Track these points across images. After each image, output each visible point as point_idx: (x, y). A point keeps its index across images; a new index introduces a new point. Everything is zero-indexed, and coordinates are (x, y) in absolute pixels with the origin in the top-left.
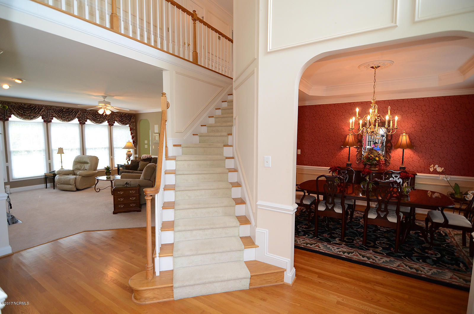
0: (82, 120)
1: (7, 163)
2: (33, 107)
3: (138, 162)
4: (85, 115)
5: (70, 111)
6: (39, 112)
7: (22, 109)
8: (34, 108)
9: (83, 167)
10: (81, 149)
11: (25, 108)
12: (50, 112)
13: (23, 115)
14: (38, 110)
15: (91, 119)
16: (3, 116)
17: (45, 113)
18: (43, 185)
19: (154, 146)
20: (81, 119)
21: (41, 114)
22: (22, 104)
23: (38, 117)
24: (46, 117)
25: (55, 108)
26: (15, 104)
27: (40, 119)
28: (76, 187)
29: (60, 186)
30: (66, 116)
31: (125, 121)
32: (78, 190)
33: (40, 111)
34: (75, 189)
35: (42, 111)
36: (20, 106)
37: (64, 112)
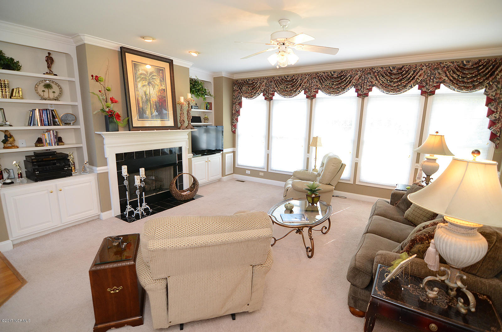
4: (368, 78)
6: (301, 84)
8: (296, 80)
11: (287, 81)
12: (314, 82)
17: (308, 85)
24: (309, 90)
25: (322, 74)
26: (279, 77)
31: (473, 81)
35: (304, 81)
36: (282, 79)
37: (334, 78)
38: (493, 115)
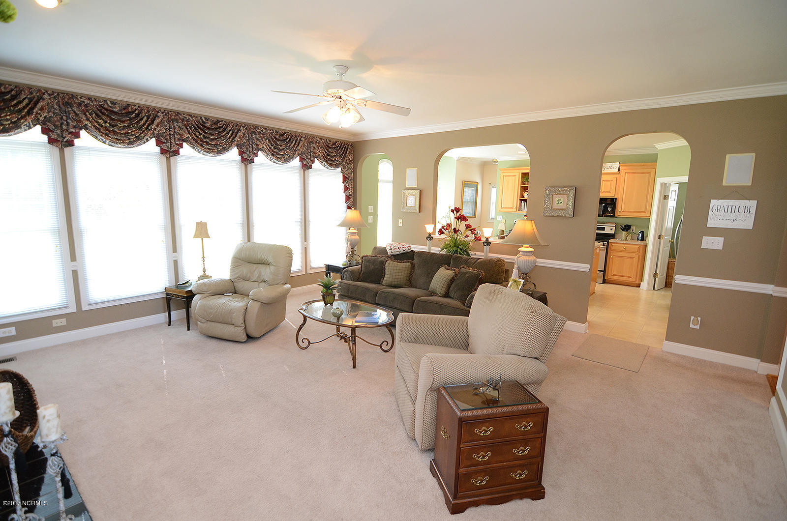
0: (248, 153)
1: (74, 263)
2: (133, 112)
3: (383, 264)
4: (253, 139)
5: (220, 128)
6: (149, 125)
7: (107, 116)
8: (137, 115)
9: (256, 275)
10: (243, 224)
11: (115, 113)
12: (174, 128)
13: (109, 131)
14: (146, 121)
15: (267, 151)
16: (59, 132)
17: (163, 130)
18: (163, 317)
19: (400, 221)
20: (245, 150)
21: (153, 132)
22: (106, 101)
23: (147, 140)
24: (166, 139)
25: (188, 117)
26: (90, 99)
27: (151, 146)
28: (246, 332)
29: (205, 324)
30: (212, 140)
31: (335, 160)
32: (250, 338)
33: (153, 122)
34: (244, 337)
35: (156, 122)
36: (101, 106)
37: (208, 128)
38: (348, 191)
